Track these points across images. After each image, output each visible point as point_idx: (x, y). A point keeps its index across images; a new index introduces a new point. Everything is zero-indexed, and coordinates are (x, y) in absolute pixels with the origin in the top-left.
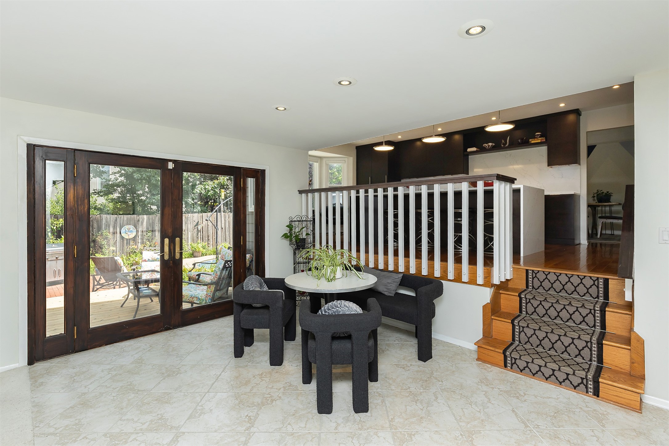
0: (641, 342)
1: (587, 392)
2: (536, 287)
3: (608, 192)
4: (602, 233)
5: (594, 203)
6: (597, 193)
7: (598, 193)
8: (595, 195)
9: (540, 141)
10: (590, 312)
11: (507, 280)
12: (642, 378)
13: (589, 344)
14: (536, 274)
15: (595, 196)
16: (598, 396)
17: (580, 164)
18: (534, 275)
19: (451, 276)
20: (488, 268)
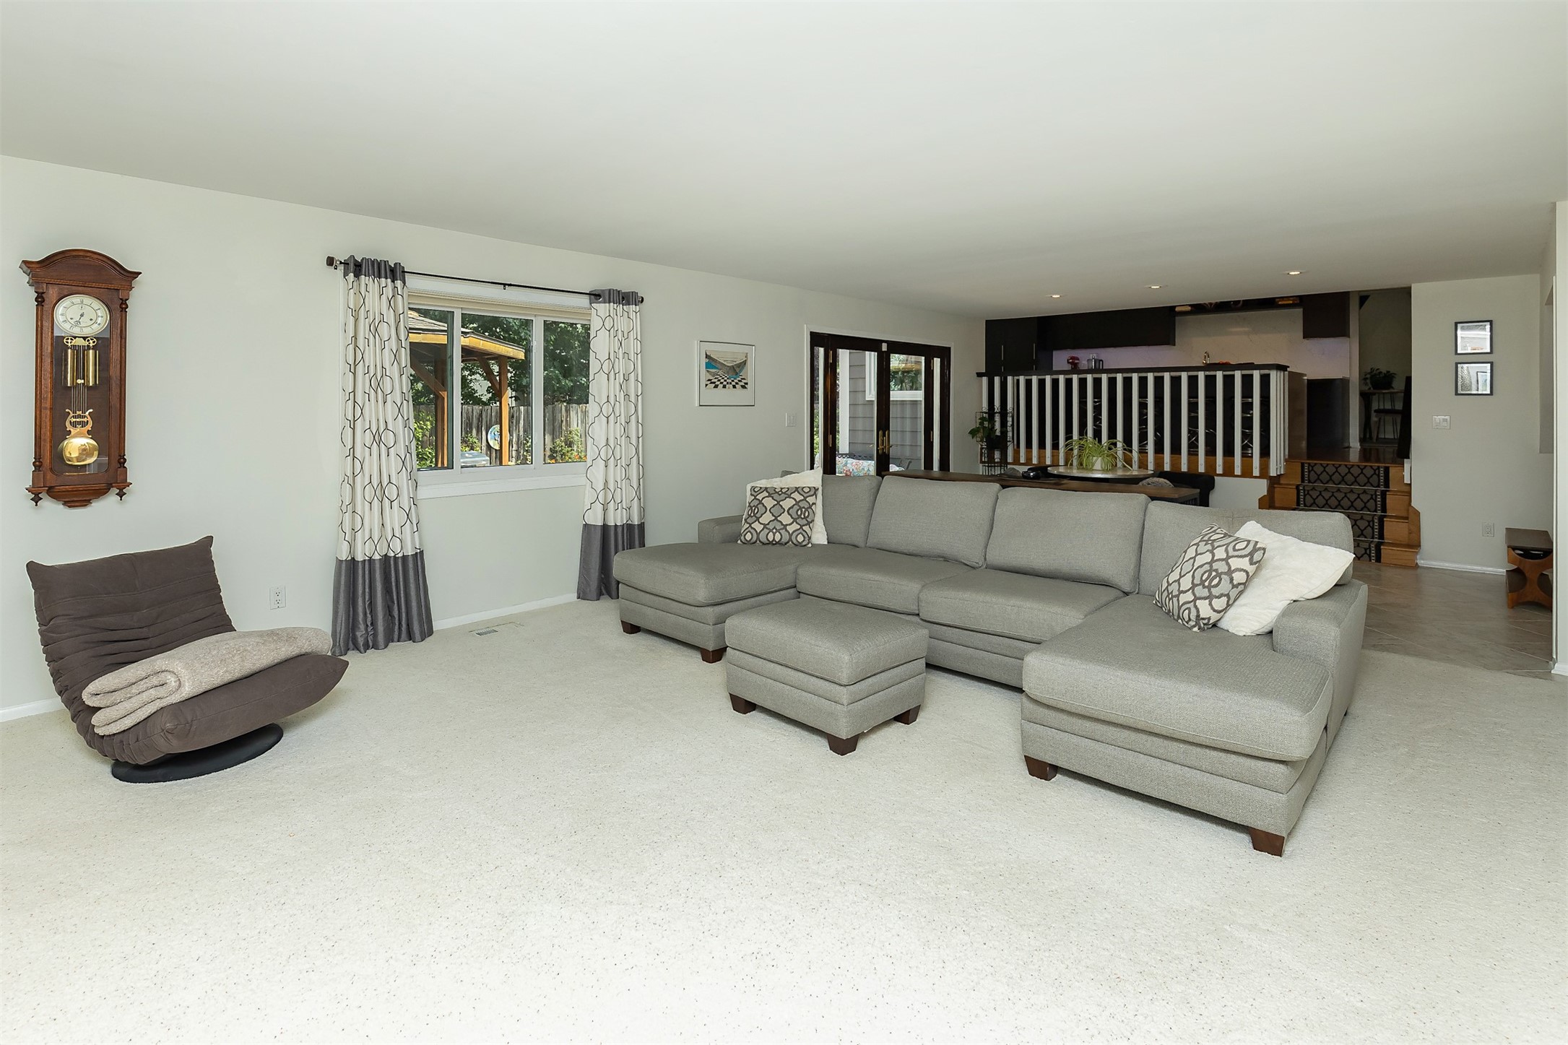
0: (1417, 514)
1: (1370, 560)
2: (1312, 480)
3: (1388, 372)
4: (1380, 437)
5: (1366, 388)
6: (1371, 372)
7: (1372, 374)
8: (1368, 376)
9: (1291, 302)
10: (1372, 498)
11: (1281, 474)
12: (1418, 546)
13: (1371, 524)
14: (1312, 467)
15: (1367, 378)
16: (1380, 562)
17: (1349, 337)
18: (1311, 468)
19: (1219, 470)
20: (1265, 459)
